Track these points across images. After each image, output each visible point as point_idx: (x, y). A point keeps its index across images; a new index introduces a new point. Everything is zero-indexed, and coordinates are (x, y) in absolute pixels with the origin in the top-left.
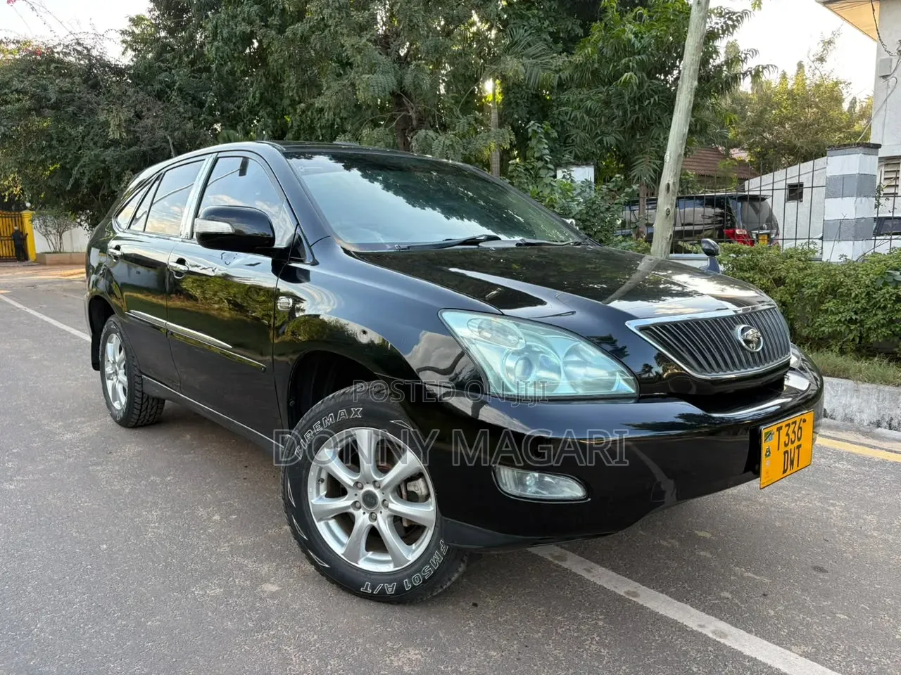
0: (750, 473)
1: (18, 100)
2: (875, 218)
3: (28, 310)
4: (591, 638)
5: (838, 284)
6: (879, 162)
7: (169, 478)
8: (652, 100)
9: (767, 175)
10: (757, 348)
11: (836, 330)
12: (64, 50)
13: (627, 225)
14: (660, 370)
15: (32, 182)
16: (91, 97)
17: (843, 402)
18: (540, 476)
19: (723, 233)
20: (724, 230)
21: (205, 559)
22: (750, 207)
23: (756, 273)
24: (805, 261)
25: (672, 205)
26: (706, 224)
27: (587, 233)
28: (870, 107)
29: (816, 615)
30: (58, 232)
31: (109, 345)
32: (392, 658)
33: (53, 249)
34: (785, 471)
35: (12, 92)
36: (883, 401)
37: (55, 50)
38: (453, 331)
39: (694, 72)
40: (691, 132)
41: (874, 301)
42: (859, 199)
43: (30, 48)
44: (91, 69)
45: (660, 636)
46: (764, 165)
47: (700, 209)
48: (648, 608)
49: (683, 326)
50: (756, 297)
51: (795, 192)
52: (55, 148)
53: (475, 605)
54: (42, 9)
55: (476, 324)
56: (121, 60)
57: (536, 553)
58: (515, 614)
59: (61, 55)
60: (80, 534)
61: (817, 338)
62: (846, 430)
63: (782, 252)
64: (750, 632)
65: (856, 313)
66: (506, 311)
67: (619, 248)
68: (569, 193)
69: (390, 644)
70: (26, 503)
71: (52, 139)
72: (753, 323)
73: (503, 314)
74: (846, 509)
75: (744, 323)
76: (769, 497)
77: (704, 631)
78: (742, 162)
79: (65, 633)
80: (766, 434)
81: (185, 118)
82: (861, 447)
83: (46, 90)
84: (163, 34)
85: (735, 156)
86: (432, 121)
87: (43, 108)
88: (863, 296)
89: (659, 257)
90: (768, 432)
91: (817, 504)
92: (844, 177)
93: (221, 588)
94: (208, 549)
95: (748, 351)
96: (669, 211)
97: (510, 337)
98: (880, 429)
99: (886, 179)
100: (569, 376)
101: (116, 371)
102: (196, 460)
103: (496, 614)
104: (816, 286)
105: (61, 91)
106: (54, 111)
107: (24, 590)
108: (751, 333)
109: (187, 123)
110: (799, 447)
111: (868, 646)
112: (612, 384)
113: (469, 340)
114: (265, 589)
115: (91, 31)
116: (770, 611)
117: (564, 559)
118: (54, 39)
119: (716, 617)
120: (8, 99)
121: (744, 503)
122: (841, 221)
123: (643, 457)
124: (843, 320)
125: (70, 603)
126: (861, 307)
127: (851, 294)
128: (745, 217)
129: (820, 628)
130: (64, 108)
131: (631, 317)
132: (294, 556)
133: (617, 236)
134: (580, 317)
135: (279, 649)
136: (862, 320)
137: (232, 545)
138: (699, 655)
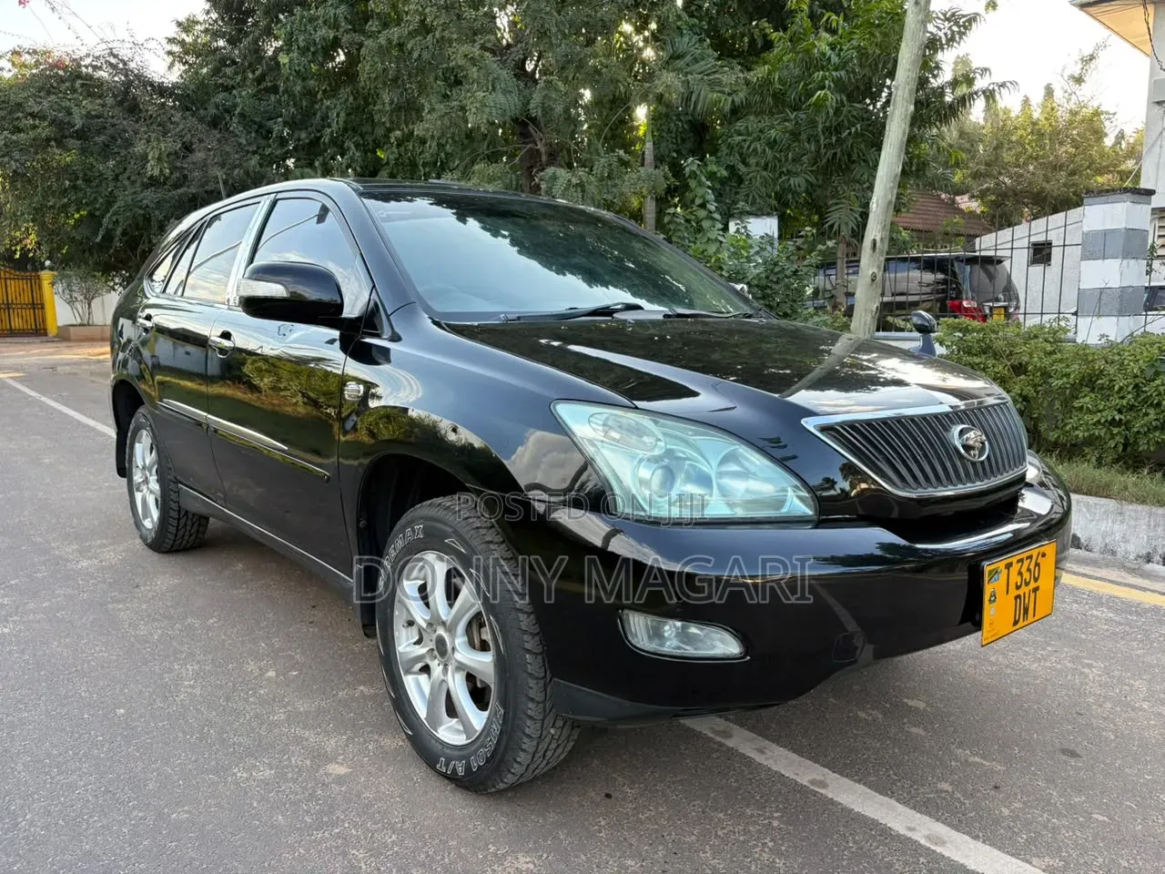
0: (969, 624)
1: (34, 127)
2: (1146, 288)
3: (44, 399)
4: (763, 844)
5: (1097, 373)
6: (1152, 214)
7: (212, 621)
8: (853, 130)
9: (1006, 230)
10: (980, 456)
11: (1094, 434)
12: (94, 63)
13: (821, 294)
14: (846, 486)
15: (52, 233)
16: (127, 124)
17: (1103, 529)
18: (683, 627)
19: (946, 305)
20: (947, 302)
21: (253, 729)
22: (982, 272)
23: (990, 357)
24: (1054, 342)
25: (879, 267)
26: (923, 294)
27: (767, 303)
28: (1139, 142)
29: (1066, 816)
30: (85, 298)
31: (137, 445)
32: (495, 867)
33: (79, 321)
34: (1016, 623)
35: (26, 117)
36: (1155, 526)
37: (83, 63)
38: (570, 430)
39: (910, 94)
40: (905, 173)
41: (1145, 395)
42: (1125, 261)
43: (50, 61)
44: (129, 88)
45: (855, 842)
46: (1000, 218)
47: (915, 274)
48: (840, 804)
49: (879, 425)
50: (985, 388)
51: (1041, 253)
52: (81, 190)
53: (608, 796)
54: (65, 10)
55: (600, 420)
56: (166, 76)
57: (691, 726)
58: (661, 809)
59: (90, 70)
60: (91, 694)
61: (1068, 445)
62: (1107, 566)
63: (1024, 330)
64: (976, 838)
65: (1120, 412)
66: (640, 404)
67: (809, 324)
68: (743, 252)
69: (492, 849)
70: (23, 652)
71: (77, 178)
72: (975, 422)
73: (636, 408)
74: (1107, 671)
75: (963, 423)
76: (1003, 654)
77: (916, 836)
78: (972, 214)
79: (63, 827)
80: (990, 572)
81: (248, 152)
82: (1127, 589)
83: (70, 114)
84: (221, 43)
85: (963, 206)
86: (566, 157)
87: (66, 137)
88: (1130, 389)
89: (861, 336)
90: (993, 570)
91: (1069, 665)
92: (1105, 233)
93: (271, 769)
94: (257, 716)
95: (968, 460)
96: (875, 276)
97: (645, 439)
98: (1150, 564)
99: (1160, 236)
100: (724, 492)
101: (147, 478)
102: (249, 597)
103: (635, 809)
104: (1068, 375)
105: (89, 116)
106: (80, 142)
107: (12, 768)
108: (973, 436)
109: (251, 159)
110: (1036, 590)
111: (1135, 859)
112: (780, 503)
113: (591, 442)
114: (331, 771)
115: (128, 38)
116: (1003, 809)
117: (728, 735)
118: (81, 48)
119: (930, 816)
120: (21, 125)
121: (970, 662)
122: (1102, 290)
123: (831, 601)
124: (1103, 421)
125: (72, 787)
126: (1128, 403)
127: (1114, 386)
128: (975, 284)
129: (1071, 834)
130: (93, 138)
131: (810, 413)
132: (371, 727)
133: (807, 308)
134: (742, 413)
135: (345, 854)
136: (1128, 422)
137: (289, 711)
138: (907, 869)
